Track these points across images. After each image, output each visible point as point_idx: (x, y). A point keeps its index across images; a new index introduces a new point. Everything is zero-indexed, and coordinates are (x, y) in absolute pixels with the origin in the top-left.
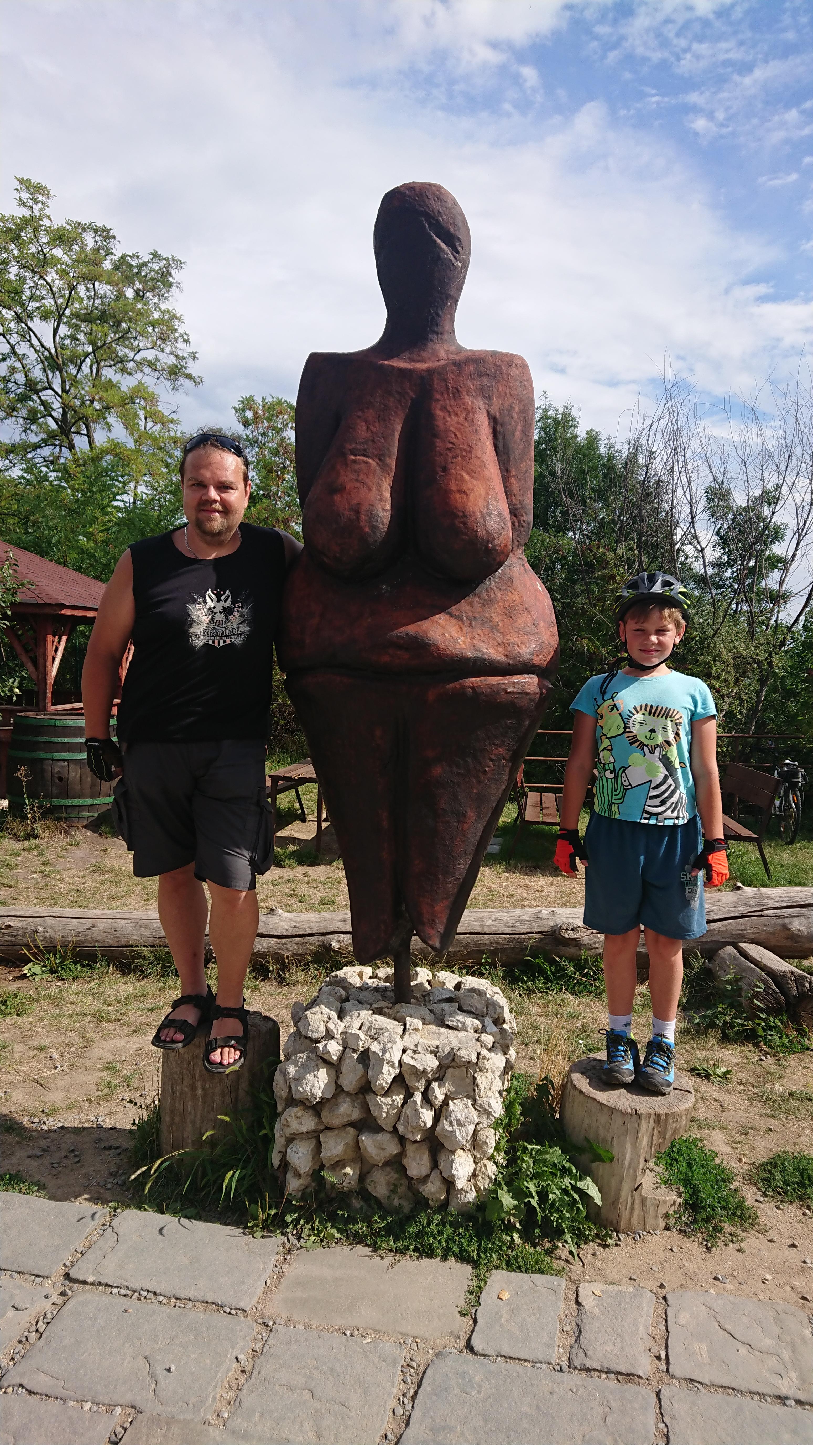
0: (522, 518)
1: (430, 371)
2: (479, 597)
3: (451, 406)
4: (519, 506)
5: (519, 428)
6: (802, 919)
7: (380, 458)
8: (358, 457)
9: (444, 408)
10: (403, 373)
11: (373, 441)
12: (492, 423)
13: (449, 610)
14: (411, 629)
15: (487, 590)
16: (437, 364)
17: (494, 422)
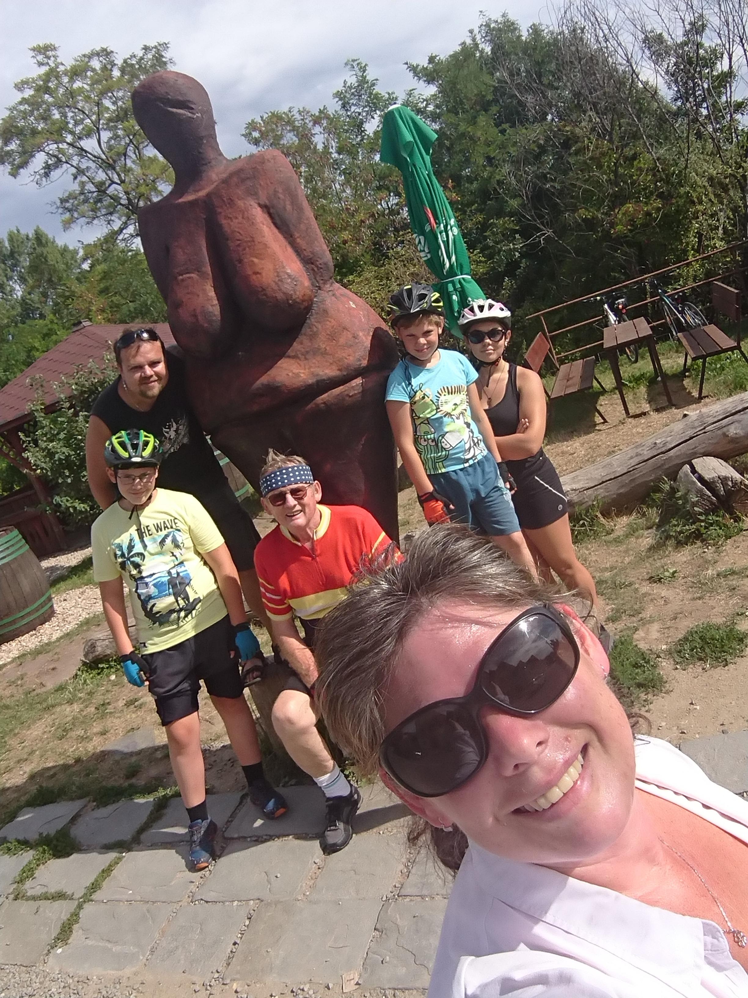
0: (318, 263)
1: (208, 195)
2: (305, 335)
3: (230, 213)
4: (311, 256)
5: (288, 203)
6: (736, 424)
7: (198, 270)
8: (184, 276)
9: (227, 217)
10: (193, 204)
11: (190, 260)
12: (265, 210)
13: (287, 354)
14: (264, 380)
15: (310, 328)
16: (213, 187)
17: (266, 208)
